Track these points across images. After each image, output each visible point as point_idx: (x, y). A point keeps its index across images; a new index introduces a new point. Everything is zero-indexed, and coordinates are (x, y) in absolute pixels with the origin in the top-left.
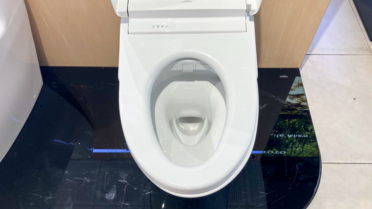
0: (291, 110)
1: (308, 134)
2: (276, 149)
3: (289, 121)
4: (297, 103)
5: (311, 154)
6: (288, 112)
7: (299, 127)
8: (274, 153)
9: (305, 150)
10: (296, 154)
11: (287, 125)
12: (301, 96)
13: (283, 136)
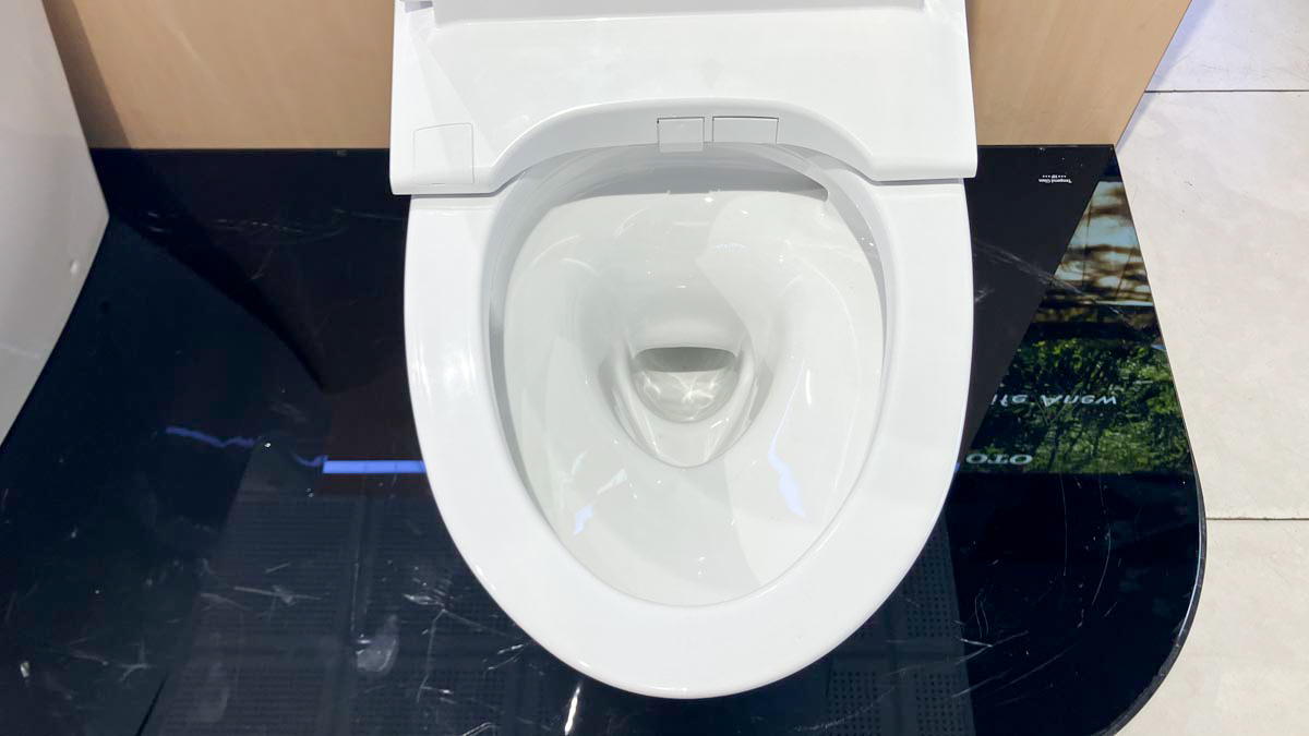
0: (1058, 306)
1: (1116, 392)
2: (996, 447)
3: (1050, 347)
4: (1083, 281)
5: (1124, 463)
6: (1048, 315)
7: (1088, 369)
8: (990, 461)
9: (1104, 449)
10: (1069, 466)
11: (1042, 362)
12: (1095, 254)
13: (1023, 400)
